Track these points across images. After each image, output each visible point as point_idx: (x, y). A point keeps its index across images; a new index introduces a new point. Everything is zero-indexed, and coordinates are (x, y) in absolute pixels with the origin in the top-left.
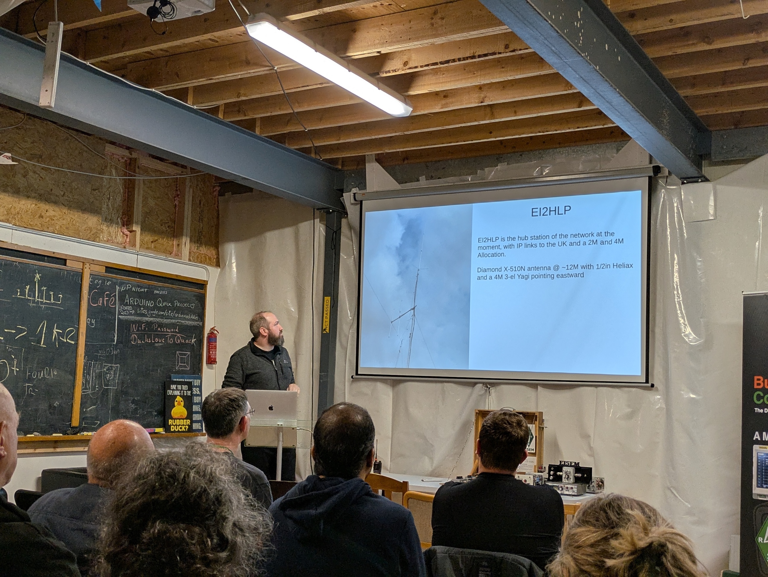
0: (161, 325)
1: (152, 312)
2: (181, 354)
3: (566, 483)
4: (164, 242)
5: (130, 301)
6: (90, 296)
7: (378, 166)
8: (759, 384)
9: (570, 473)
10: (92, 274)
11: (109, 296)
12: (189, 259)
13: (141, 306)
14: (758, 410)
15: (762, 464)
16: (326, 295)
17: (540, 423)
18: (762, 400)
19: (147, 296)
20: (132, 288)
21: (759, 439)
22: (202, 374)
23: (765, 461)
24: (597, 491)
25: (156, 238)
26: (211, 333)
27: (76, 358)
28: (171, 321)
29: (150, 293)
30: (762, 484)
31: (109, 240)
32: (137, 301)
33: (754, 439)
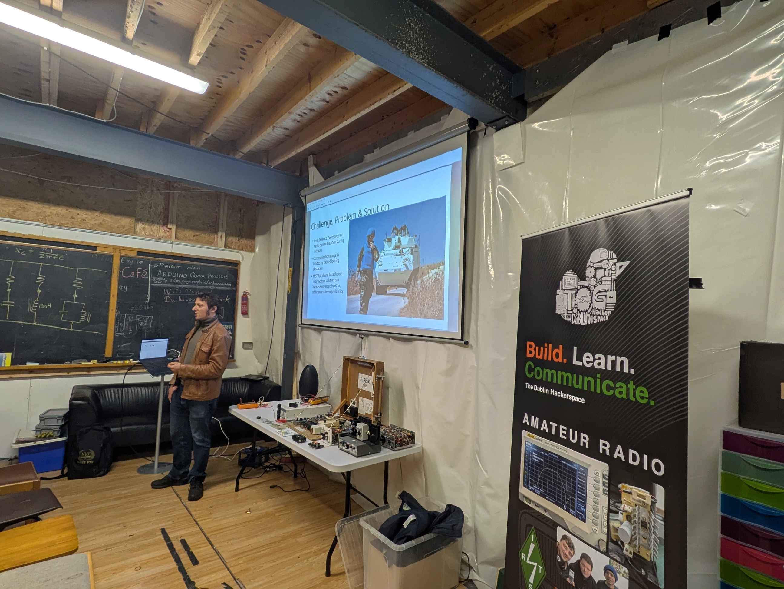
0: (195, 290)
1: (185, 281)
3: (358, 439)
4: (206, 236)
5: (162, 274)
6: (122, 271)
7: (315, 168)
8: (531, 352)
9: (361, 430)
10: (123, 256)
11: (142, 271)
12: (225, 247)
13: (174, 278)
14: (529, 385)
15: (529, 457)
16: (290, 267)
17: (378, 373)
18: (532, 373)
19: (180, 271)
20: (164, 266)
21: (528, 424)
22: (236, 321)
23: (532, 454)
24: (398, 448)
25: (198, 234)
26: (244, 295)
27: (108, 312)
28: (205, 287)
29: (183, 269)
30: (528, 484)
31: (151, 234)
32: (170, 274)
33: (524, 422)
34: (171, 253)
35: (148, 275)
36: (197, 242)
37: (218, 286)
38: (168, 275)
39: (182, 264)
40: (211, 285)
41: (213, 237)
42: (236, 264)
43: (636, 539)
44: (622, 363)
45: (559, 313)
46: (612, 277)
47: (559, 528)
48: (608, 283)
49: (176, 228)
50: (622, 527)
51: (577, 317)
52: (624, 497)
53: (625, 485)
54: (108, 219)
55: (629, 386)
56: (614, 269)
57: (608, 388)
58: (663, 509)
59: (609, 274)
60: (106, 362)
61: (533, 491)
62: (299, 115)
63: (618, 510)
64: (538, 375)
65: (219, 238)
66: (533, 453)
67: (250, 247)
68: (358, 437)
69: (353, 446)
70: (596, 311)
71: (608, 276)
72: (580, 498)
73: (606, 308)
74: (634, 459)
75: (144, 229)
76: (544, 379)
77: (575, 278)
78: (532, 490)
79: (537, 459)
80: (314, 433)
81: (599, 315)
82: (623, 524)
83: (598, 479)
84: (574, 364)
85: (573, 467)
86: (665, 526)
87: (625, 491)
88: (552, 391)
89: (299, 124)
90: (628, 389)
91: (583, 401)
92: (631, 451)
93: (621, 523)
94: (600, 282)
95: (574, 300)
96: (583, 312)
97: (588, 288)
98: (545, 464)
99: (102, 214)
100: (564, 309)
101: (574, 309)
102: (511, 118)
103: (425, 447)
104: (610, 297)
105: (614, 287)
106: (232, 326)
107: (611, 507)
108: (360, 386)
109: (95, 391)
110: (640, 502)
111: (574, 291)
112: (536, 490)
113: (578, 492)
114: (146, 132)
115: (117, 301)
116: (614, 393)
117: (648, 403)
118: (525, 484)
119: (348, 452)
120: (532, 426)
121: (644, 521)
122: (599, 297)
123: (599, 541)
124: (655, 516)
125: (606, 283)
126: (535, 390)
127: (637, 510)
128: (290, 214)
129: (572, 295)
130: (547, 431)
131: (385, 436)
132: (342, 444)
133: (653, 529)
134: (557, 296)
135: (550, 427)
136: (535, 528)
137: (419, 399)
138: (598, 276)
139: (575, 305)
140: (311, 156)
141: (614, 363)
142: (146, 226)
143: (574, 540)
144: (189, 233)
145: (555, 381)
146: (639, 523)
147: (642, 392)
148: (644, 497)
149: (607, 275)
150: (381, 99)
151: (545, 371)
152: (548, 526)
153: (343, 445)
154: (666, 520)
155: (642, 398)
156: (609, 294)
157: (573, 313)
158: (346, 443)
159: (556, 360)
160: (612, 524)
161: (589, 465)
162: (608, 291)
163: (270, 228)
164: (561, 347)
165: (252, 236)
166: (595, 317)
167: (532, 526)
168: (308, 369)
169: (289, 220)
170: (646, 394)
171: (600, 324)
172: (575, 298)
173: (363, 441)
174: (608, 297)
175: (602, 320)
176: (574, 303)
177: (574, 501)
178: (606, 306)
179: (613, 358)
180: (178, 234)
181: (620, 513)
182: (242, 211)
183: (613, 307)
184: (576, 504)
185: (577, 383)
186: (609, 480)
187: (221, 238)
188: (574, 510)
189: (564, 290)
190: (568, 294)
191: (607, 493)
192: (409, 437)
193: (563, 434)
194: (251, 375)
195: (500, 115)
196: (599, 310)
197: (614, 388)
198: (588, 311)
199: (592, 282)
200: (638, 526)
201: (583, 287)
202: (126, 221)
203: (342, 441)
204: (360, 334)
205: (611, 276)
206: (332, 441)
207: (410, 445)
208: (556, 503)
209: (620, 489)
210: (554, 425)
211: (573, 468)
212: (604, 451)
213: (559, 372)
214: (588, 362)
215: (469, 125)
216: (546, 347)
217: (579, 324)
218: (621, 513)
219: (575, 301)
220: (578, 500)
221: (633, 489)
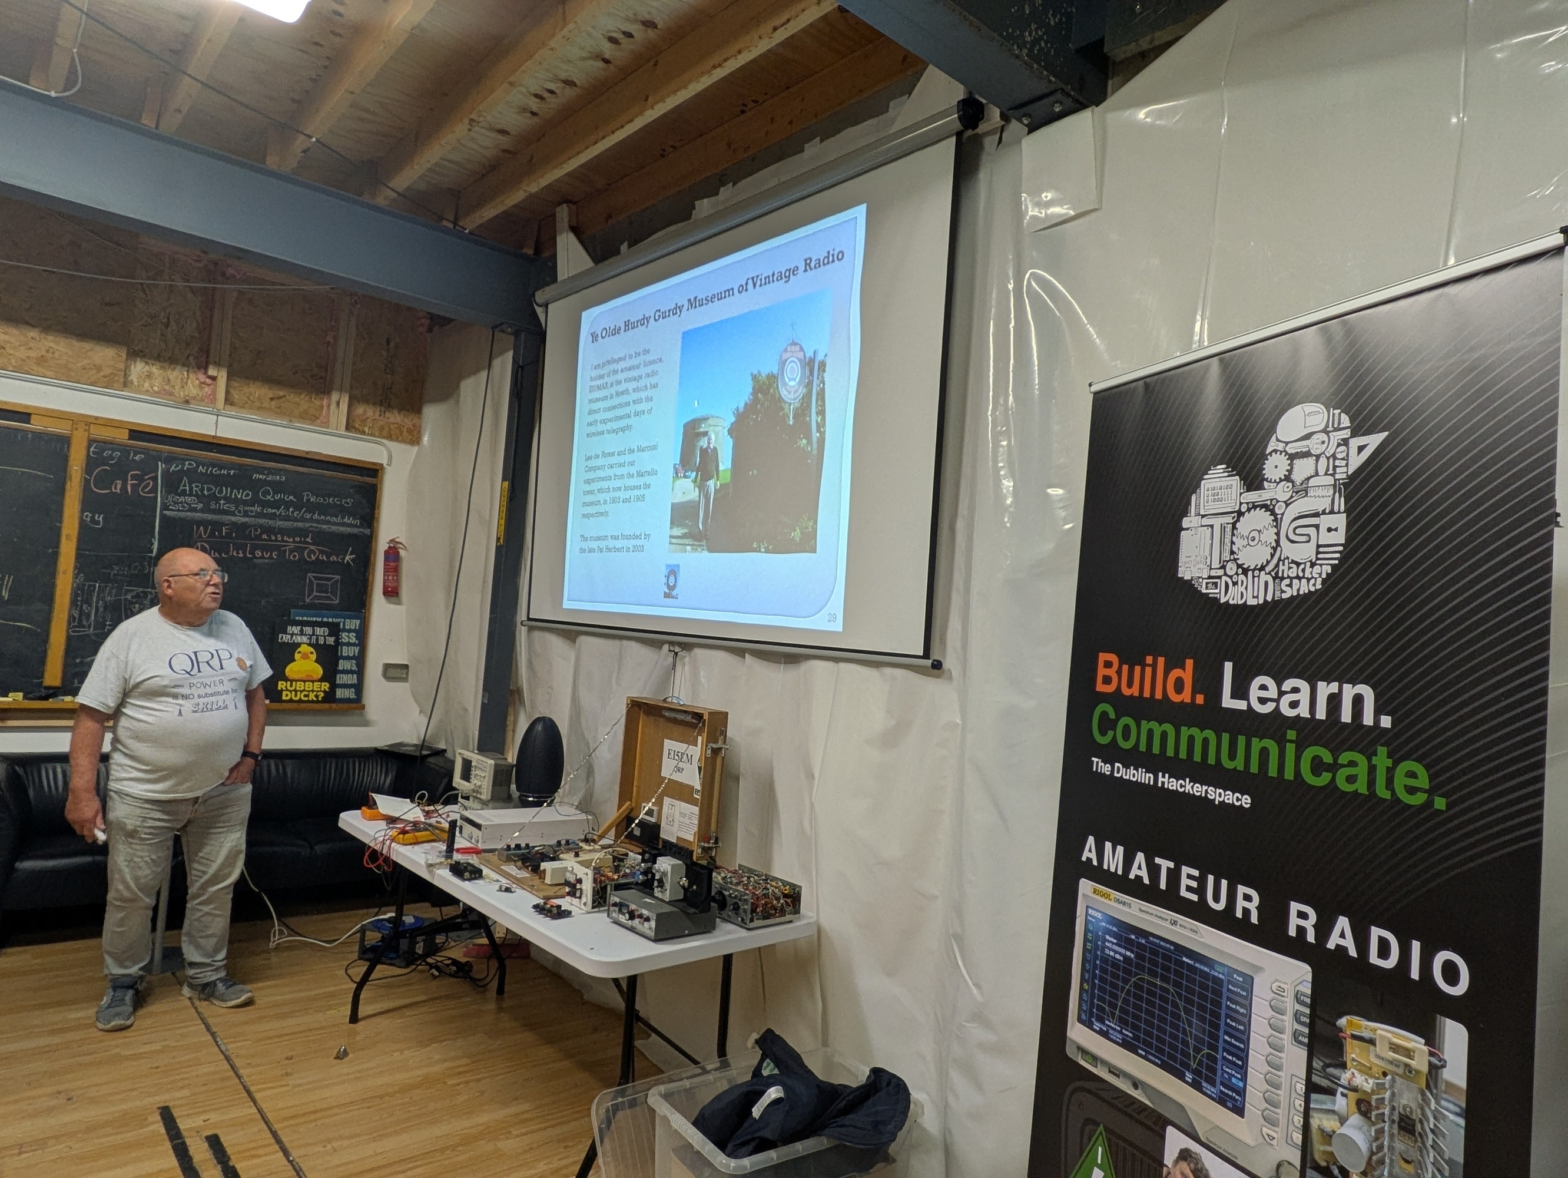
0: (269, 531)
1: (247, 508)
2: (316, 578)
3: (657, 898)
4: (302, 401)
5: (191, 489)
6: (90, 476)
7: (572, 238)
8: (1107, 680)
9: (664, 874)
10: (95, 441)
11: (140, 478)
12: (347, 429)
13: (220, 499)
14: (1100, 764)
15: (1097, 947)
16: (504, 479)
17: (712, 738)
18: (1111, 733)
19: (234, 483)
20: (198, 467)
21: (1095, 863)
22: (369, 612)
23: (1105, 940)
24: (757, 923)
25: (281, 393)
26: (390, 547)
27: (53, 575)
28: (295, 524)
29: (242, 479)
30: (1091, 1014)
31: (165, 390)
32: (209, 489)
33: (1084, 859)
34: (214, 437)
35: (154, 490)
36: (280, 412)
37: (328, 523)
38: (206, 492)
39: (241, 467)
40: (311, 520)
41: (318, 402)
42: (374, 471)
43: (1381, 1162)
44: (1358, 700)
45: (1187, 577)
46: (1337, 476)
47: (1170, 1129)
48: (1325, 493)
49: (229, 379)
50: (1344, 1130)
51: (1235, 584)
52: (1353, 1052)
53: (1356, 1019)
54: (61, 347)
55: (1375, 760)
56: (1344, 455)
57: (1318, 766)
58: (1463, 1083)
59: (1328, 469)
60: (46, 698)
61: (1104, 1034)
62: (536, 96)
63: (1334, 1086)
64: (1126, 736)
65: (333, 406)
66: (1108, 937)
67: (410, 431)
68: (657, 893)
69: (645, 912)
70: (1290, 568)
71: (1326, 474)
72: (1230, 1053)
73: (1317, 559)
74: (1384, 950)
75: (149, 376)
76: (1143, 748)
77: (1234, 483)
78: (1101, 1033)
79: (1115, 951)
80: (548, 881)
81: (1298, 577)
82: (1348, 1122)
83: (1281, 1006)
84: (1224, 705)
85: (1213, 972)
86: (1468, 1129)
87: (1354, 1037)
88: (1163, 777)
89: (536, 119)
90: (1372, 770)
91: (1246, 801)
92: (1376, 932)
93: (1343, 1120)
94: (1302, 490)
95: (1227, 541)
96: (1253, 570)
97: (1268, 507)
98: (1138, 966)
99: (47, 334)
100: (1201, 566)
101: (1229, 565)
102: (1068, 95)
103: (824, 922)
104: (1329, 530)
105: (1341, 504)
106: (358, 622)
107: (1315, 1079)
108: (668, 770)
109: (17, 768)
110: (1398, 1066)
111: (1229, 519)
112: (1111, 1031)
113: (1226, 1038)
114: (157, 127)
115: (78, 549)
116: (1333, 779)
117: (1429, 804)
118: (1083, 1017)
119: (632, 930)
120: (1105, 867)
121: (1407, 1116)
122: (1298, 531)
123: (1279, 1166)
124: (1438, 1103)
125: (1320, 492)
126: (1116, 775)
127: (1387, 1086)
128: (508, 350)
129: (1223, 528)
130: (1146, 881)
131: (726, 893)
132: (617, 909)
133: (1431, 1136)
134: (1183, 533)
135: (1154, 871)
136: (1106, 1129)
137: (812, 804)
138: (1298, 477)
139: (1232, 553)
140: (565, 205)
141: (1334, 701)
142: (155, 370)
143: (1209, 1160)
144: (259, 391)
145: (1170, 753)
146: (1393, 1121)
147: (1412, 775)
148: (1408, 1053)
149: (1321, 471)
150: (740, 52)
151: (1145, 725)
152: (1142, 1124)
153: (620, 911)
154: (1469, 1114)
155: (1411, 790)
156: (1325, 521)
157: (1225, 574)
158: (628, 906)
159: (1175, 698)
160: (1315, 1122)
161: (1259, 969)
162: (1324, 513)
163: (458, 387)
164: (1189, 663)
165: (413, 405)
166: (1287, 582)
167: (1098, 1125)
168: (539, 727)
169: (504, 365)
170: (1423, 781)
171: (1299, 600)
172: (1233, 535)
173: (670, 903)
174: (1323, 529)
175: (1304, 589)
176: (1228, 548)
177: (1215, 1060)
178: (1318, 553)
179: (1334, 687)
180: (232, 390)
181: (1339, 1094)
182: (392, 344)
183: (1338, 555)
184: (1219, 1067)
185: (1232, 756)
186: (1313, 1007)
187: (338, 406)
188: (1215, 1086)
189: (1203, 516)
190: (1212, 526)
191: (1306, 1040)
192: (786, 896)
193: (1189, 889)
194: (401, 744)
195: (1042, 88)
196: (1298, 564)
197: (1334, 768)
198: (1268, 569)
199: (1282, 492)
200: (1391, 1127)
201: (1255, 507)
202: (106, 355)
203: (617, 900)
204: (671, 643)
205: (1333, 475)
206: (594, 902)
207: (788, 917)
208: (1165, 1066)
209: (1341, 1030)
210: (1165, 865)
211: (1214, 976)
212: (1301, 931)
213: (1184, 729)
214: (1263, 701)
215: (960, 118)
216: (1149, 665)
217: (1240, 602)
218: (1343, 1095)
219: (1233, 543)
220: (1224, 1058)
221: (1379, 1032)
